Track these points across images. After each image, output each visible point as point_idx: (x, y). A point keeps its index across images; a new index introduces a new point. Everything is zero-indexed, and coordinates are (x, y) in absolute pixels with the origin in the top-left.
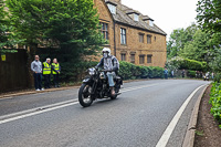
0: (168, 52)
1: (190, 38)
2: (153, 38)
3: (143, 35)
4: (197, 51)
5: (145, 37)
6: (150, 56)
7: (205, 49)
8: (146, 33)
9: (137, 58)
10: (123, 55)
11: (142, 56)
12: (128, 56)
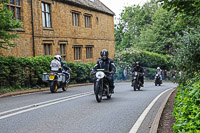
0: (118, 40)
1: (148, 20)
2: (93, 20)
3: (78, 14)
4: (159, 39)
5: (82, 18)
6: (90, 48)
7: (169, 36)
8: (83, 11)
9: (70, 50)
10: (47, 46)
11: (77, 48)
12: (55, 47)
